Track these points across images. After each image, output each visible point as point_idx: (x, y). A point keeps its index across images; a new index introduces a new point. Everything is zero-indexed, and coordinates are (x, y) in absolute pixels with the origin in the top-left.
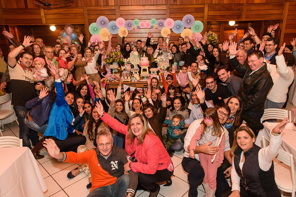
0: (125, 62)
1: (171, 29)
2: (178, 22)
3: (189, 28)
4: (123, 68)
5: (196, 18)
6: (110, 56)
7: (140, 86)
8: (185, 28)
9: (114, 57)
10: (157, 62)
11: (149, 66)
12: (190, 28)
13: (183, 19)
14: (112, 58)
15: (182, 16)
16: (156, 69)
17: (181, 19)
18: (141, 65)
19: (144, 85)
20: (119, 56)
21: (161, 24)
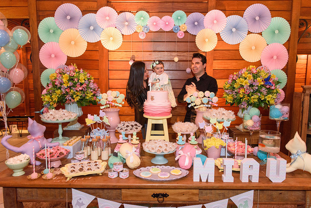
0: (103, 102)
1: (218, 35)
2: (235, 18)
3: (258, 33)
4: (90, 120)
5: (275, 13)
6: (55, 86)
7: (137, 196)
8: (249, 33)
9: (65, 86)
10: (193, 105)
11: (170, 116)
12: (261, 34)
13: (246, 13)
14: (60, 88)
15: (243, 8)
16: (192, 124)
17: (240, 12)
18: (148, 114)
19: (155, 196)
20: (81, 84)
21: (196, 23)
